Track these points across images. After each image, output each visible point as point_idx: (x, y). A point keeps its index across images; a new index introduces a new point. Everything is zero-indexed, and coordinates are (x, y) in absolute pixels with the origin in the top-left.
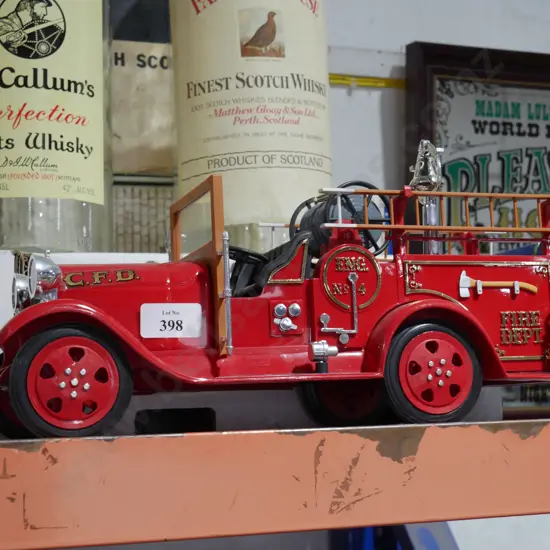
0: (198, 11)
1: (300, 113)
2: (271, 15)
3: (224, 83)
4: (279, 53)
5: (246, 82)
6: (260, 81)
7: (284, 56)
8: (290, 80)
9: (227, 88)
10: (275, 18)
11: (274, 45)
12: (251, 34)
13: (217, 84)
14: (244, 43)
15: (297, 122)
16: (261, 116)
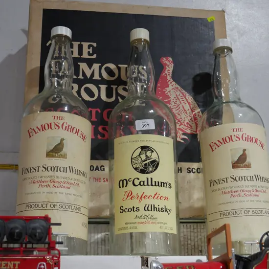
0: (213, 150)
1: (260, 191)
2: (244, 150)
3: (225, 180)
4: (249, 166)
5: (235, 179)
6: (241, 178)
7: (251, 167)
8: (254, 177)
9: (227, 182)
10: (246, 152)
11: (246, 163)
12: (236, 159)
13: (223, 180)
14: (233, 163)
15: (258, 196)
16: (242, 194)
